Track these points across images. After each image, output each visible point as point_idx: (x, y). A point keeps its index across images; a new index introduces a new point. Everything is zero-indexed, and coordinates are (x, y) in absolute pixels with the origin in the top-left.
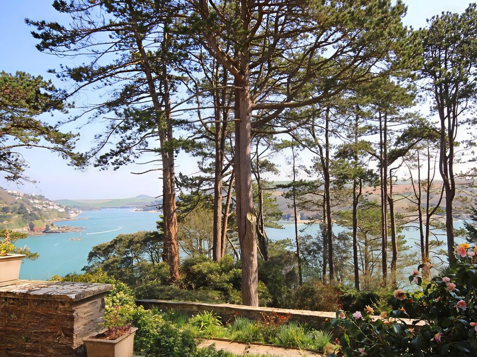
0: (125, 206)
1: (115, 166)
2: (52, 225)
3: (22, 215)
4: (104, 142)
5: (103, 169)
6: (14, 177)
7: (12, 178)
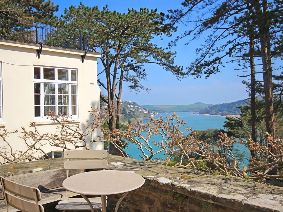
0: (187, 110)
1: (207, 75)
2: (141, 122)
3: (124, 115)
4: (206, 53)
5: (197, 77)
6: (134, 86)
7: (133, 87)
